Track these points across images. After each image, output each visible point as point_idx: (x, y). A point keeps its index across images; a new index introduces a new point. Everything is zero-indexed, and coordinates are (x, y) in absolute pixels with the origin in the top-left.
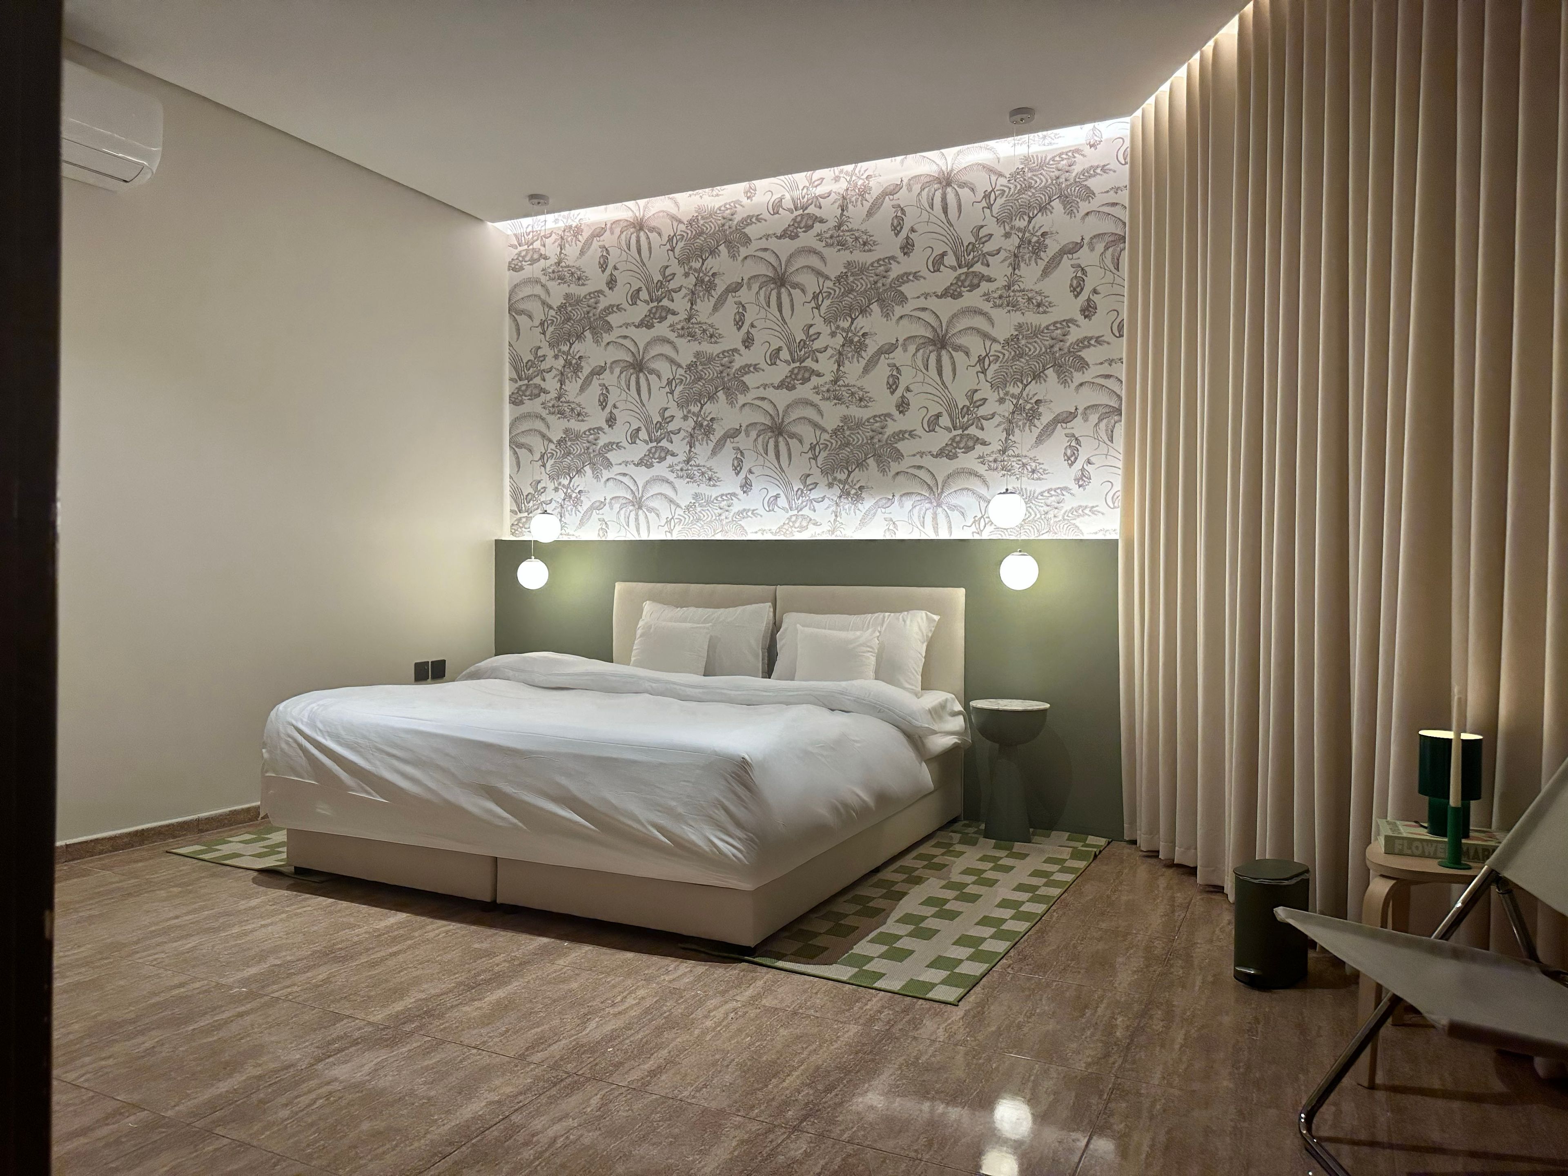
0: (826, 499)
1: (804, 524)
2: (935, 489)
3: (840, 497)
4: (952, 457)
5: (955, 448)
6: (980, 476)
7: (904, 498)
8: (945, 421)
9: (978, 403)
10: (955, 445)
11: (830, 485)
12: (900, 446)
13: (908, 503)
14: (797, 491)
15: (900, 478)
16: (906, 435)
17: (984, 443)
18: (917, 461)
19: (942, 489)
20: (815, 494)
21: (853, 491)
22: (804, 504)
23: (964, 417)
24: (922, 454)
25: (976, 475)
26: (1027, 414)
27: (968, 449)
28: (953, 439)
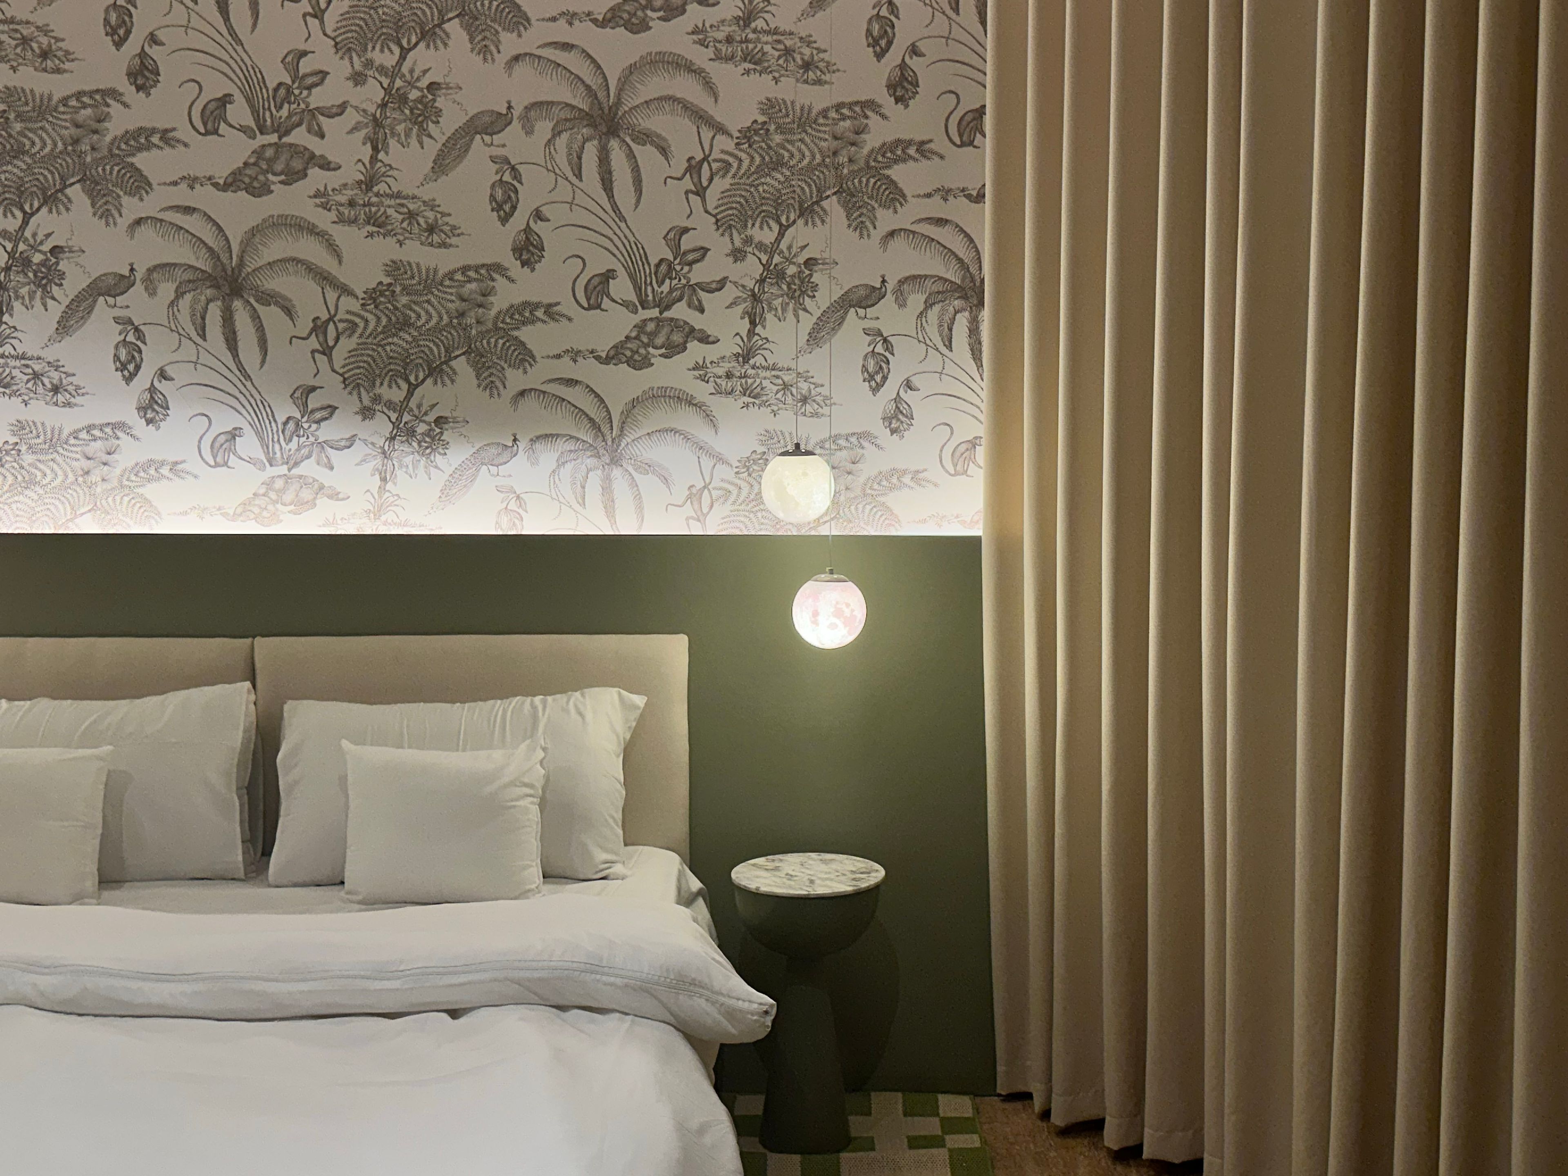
0: (358, 443)
1: (306, 494)
2: (605, 429)
3: (392, 438)
4: (641, 363)
5: (646, 346)
6: (699, 406)
7: (538, 446)
8: (622, 287)
9: (690, 257)
10: (645, 339)
11: (366, 413)
12: (525, 334)
13: (548, 455)
14: (285, 423)
15: (530, 403)
16: (540, 313)
17: (705, 339)
18: (565, 368)
19: (622, 429)
20: (328, 431)
21: (422, 428)
22: (304, 452)
23: (663, 282)
24: (575, 355)
25: (690, 402)
26: (789, 285)
27: (673, 350)
28: (641, 327)
